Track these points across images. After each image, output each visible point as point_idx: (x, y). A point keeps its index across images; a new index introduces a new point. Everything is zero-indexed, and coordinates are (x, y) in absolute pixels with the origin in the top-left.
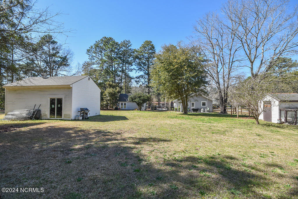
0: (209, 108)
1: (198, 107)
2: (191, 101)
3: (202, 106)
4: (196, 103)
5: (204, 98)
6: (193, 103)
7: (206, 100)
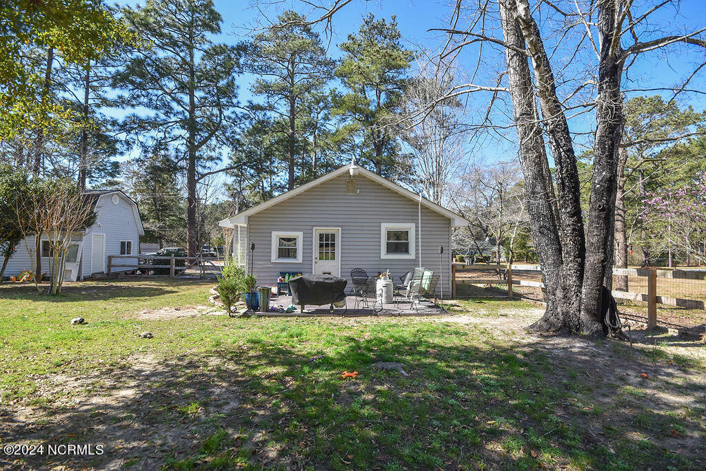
0: (428, 274)
1: (358, 263)
2: (315, 224)
3: (384, 255)
4: (344, 236)
5: (401, 199)
6: (327, 235)
7: (410, 218)
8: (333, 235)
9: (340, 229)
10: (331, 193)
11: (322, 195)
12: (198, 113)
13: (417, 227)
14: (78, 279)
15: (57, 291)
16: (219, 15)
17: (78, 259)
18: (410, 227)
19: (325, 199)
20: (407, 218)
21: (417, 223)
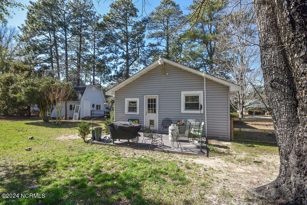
1: (168, 115)
2: (145, 94)
3: (183, 111)
4: (160, 100)
5: (193, 76)
6: (152, 99)
7: (200, 87)
8: (155, 100)
9: (158, 96)
10: (153, 76)
11: (148, 78)
12: (129, 52)
13: (204, 93)
14: (79, 119)
15: (58, 124)
16: (137, 9)
17: (79, 112)
18: (200, 93)
19: (150, 80)
20: (198, 87)
21: (204, 91)
